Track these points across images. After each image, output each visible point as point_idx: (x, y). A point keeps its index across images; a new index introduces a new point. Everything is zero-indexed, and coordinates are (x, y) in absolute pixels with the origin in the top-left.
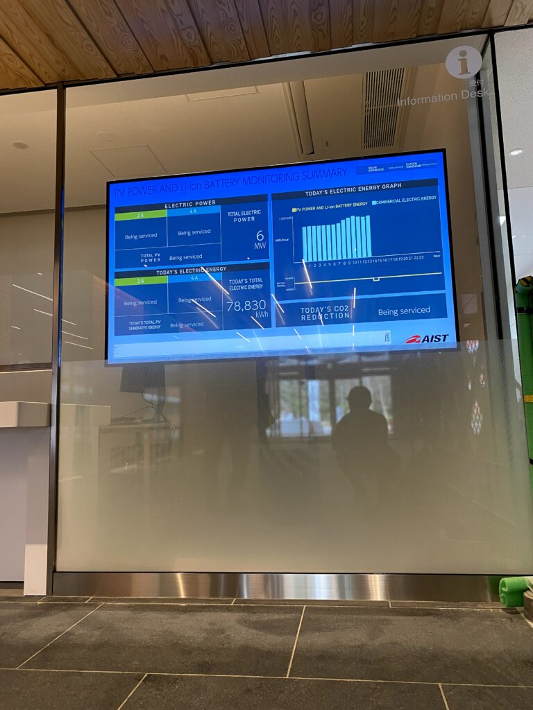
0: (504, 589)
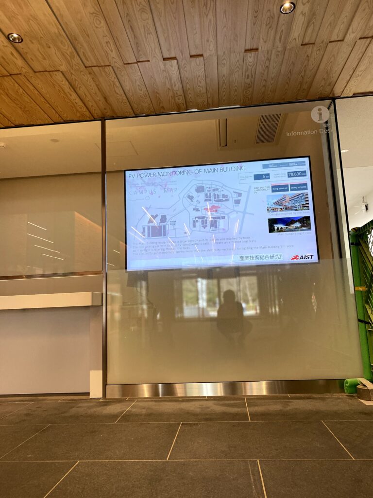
0: (347, 385)
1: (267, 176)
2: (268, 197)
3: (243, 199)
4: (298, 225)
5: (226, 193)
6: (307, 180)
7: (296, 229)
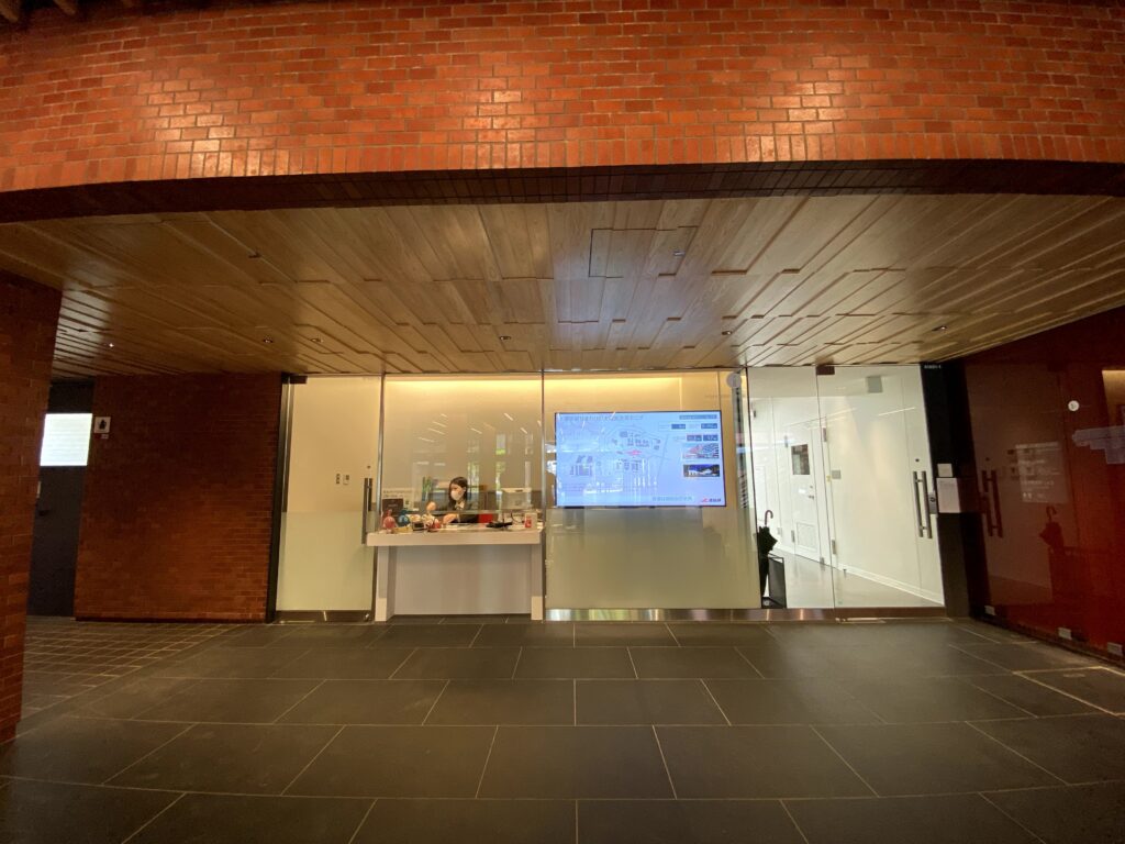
1: (683, 426)
2: (684, 445)
3: (661, 445)
4: (708, 471)
5: (646, 439)
6: (718, 431)
7: (707, 475)
